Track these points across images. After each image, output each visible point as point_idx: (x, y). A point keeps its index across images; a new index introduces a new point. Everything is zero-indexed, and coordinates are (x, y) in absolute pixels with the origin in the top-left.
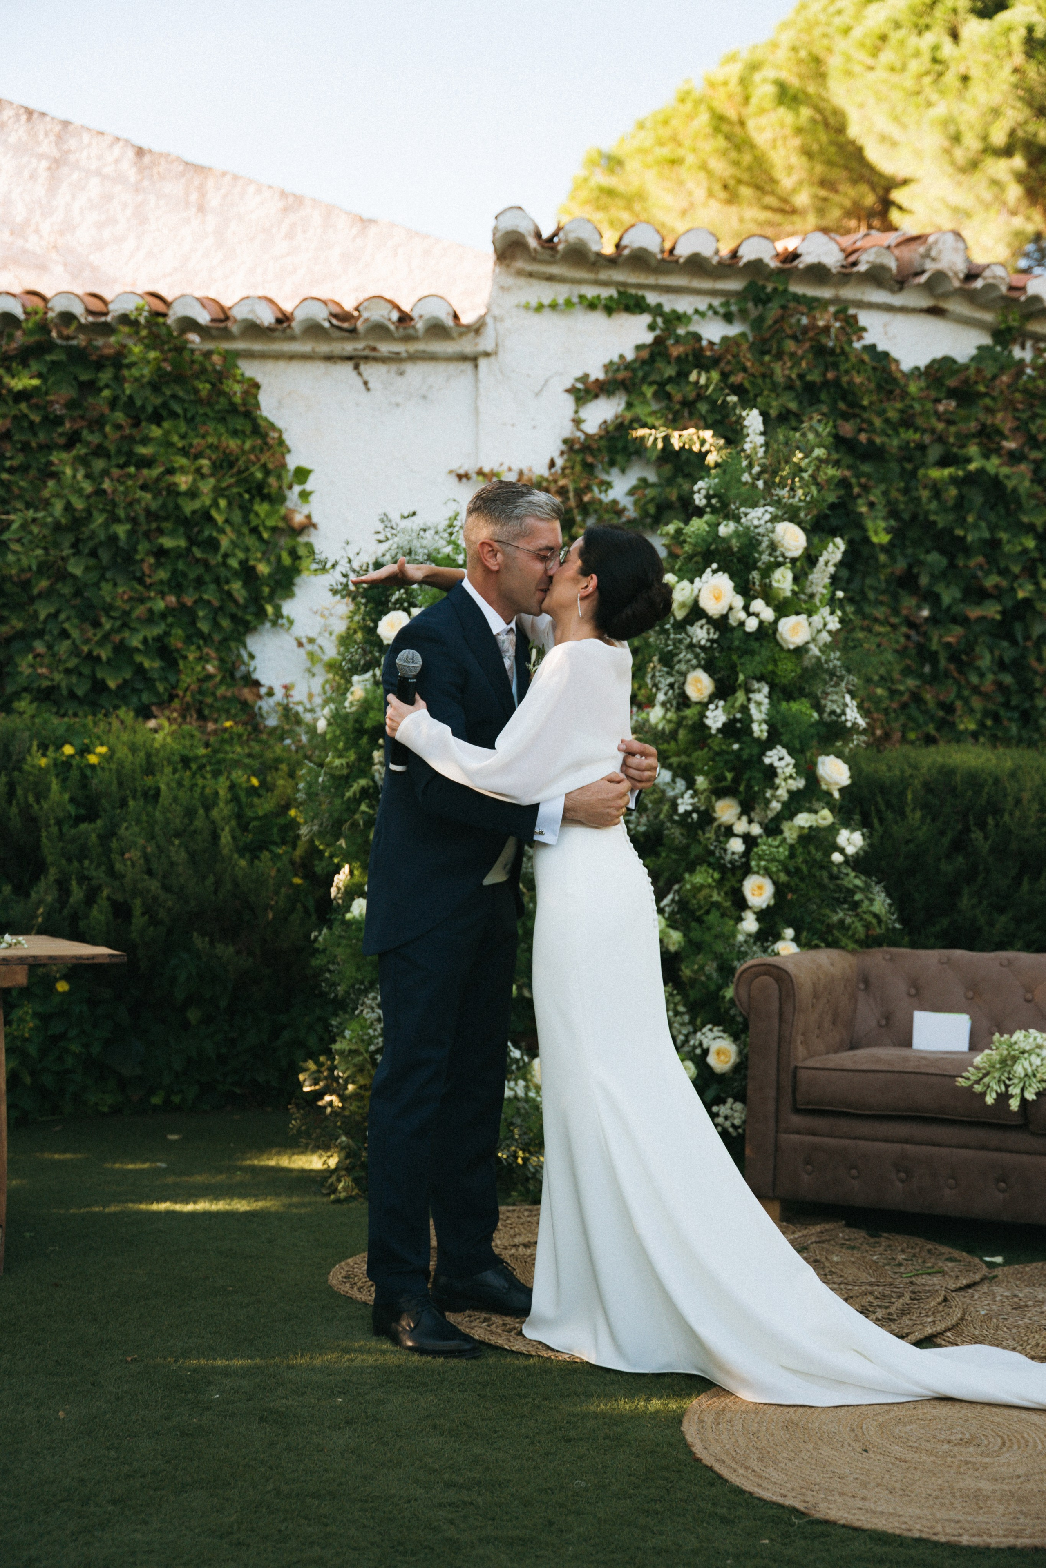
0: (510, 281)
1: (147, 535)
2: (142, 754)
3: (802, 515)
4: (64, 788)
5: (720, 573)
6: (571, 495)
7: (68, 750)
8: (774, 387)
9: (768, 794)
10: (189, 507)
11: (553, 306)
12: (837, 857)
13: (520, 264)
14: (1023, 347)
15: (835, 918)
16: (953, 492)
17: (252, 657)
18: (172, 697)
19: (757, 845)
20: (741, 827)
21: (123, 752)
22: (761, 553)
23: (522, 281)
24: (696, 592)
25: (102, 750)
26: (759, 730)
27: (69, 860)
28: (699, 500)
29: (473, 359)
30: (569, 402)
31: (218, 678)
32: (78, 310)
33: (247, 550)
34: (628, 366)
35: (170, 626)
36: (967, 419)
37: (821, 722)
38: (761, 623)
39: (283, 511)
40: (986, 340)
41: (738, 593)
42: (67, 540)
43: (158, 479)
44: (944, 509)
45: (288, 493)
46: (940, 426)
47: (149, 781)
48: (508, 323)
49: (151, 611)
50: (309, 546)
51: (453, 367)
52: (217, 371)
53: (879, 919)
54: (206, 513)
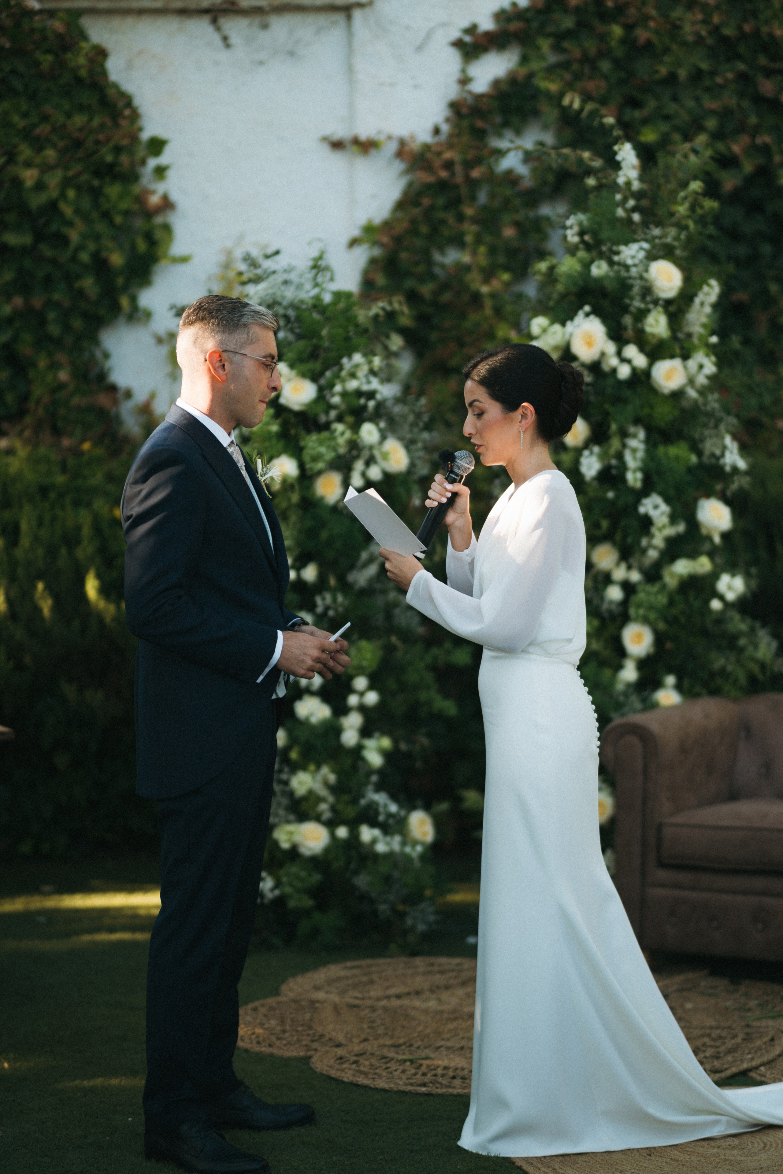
3: (678, 252)
5: (592, 317)
6: (458, 169)
8: (684, 44)
9: (644, 542)
10: (36, 201)
12: (716, 605)
15: (717, 666)
17: (107, 356)
18: (22, 413)
19: (635, 593)
20: (620, 574)
22: (632, 299)
24: (567, 337)
26: (634, 479)
28: (571, 236)
29: (345, 10)
30: (455, 57)
31: (72, 387)
33: (97, 237)
34: (521, 15)
35: (18, 331)
37: (701, 465)
38: (634, 370)
39: (136, 189)
41: (610, 338)
45: (142, 171)
50: (167, 228)
51: (322, 19)
52: (60, 36)
53: (763, 666)
54: (53, 206)
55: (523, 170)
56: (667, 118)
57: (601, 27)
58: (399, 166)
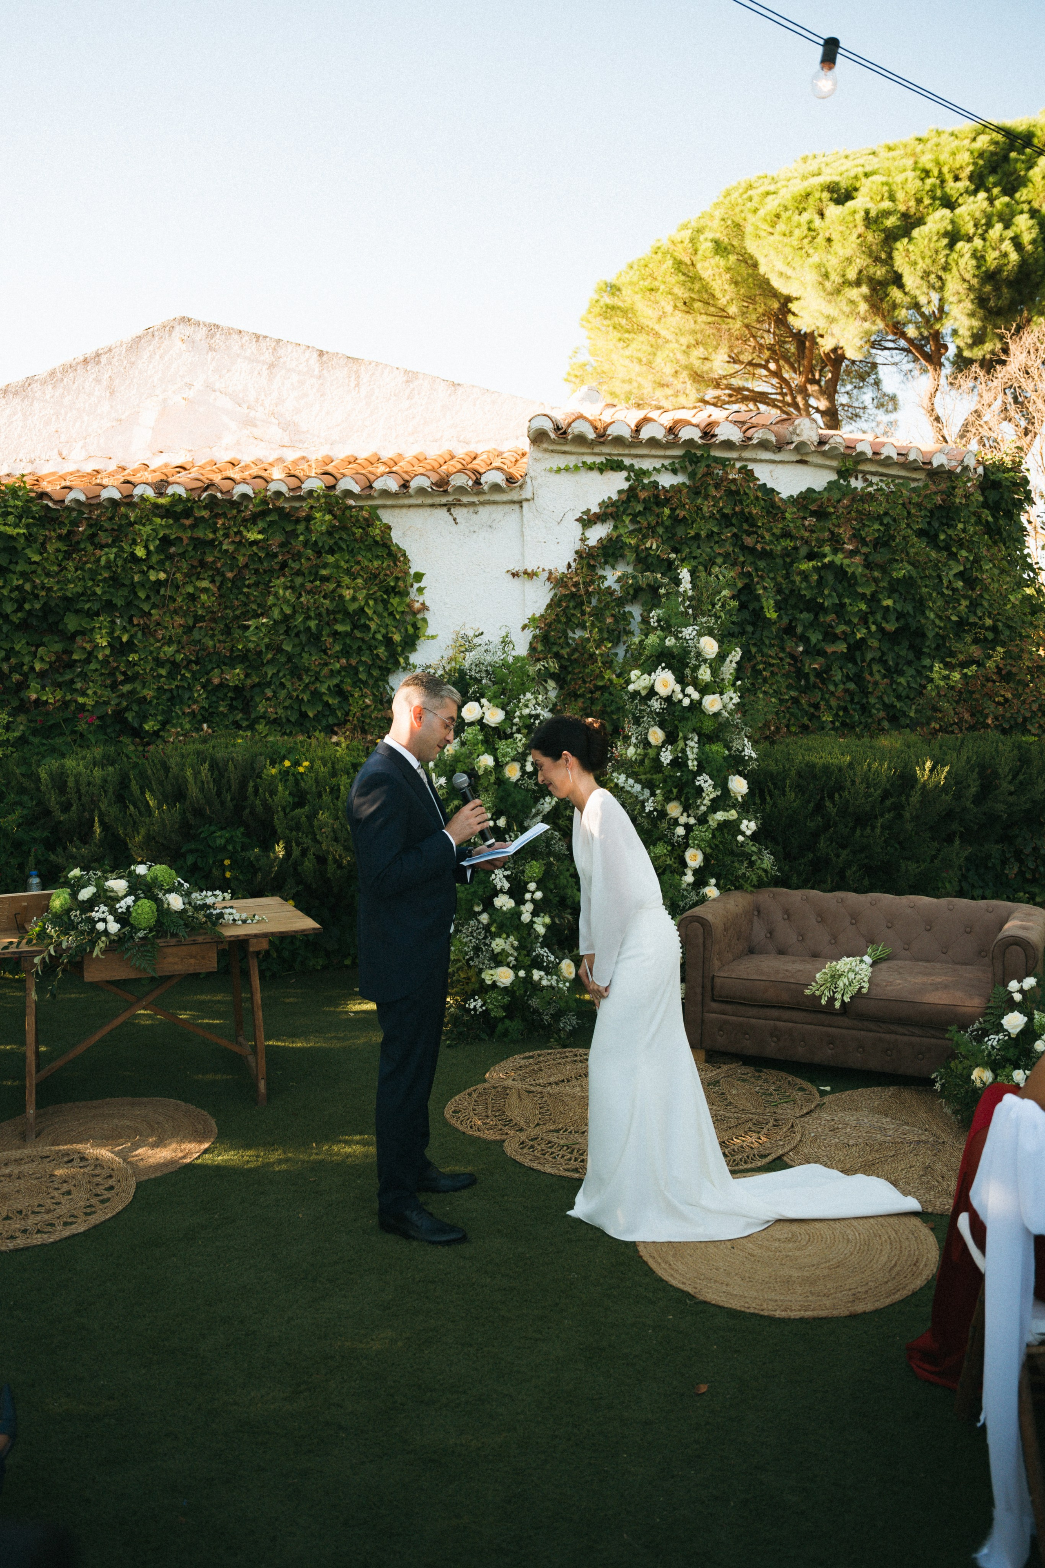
0: (540, 455)
1: (328, 624)
2: (329, 765)
3: (716, 632)
4: (286, 787)
5: (667, 670)
6: (581, 586)
7: (287, 763)
8: (704, 518)
9: (699, 801)
10: (352, 607)
11: (567, 469)
12: (740, 838)
13: (545, 446)
14: (857, 479)
15: (740, 873)
16: (815, 577)
17: (393, 690)
18: (346, 721)
19: (692, 831)
20: (683, 819)
21: (318, 763)
22: (690, 659)
23: (547, 455)
24: (652, 682)
25: (306, 764)
26: (692, 765)
27: (291, 830)
28: (653, 623)
29: (520, 503)
30: (578, 527)
31: (373, 706)
32: (284, 489)
33: (386, 626)
34: (613, 504)
35: (344, 677)
36: (822, 529)
37: (731, 756)
38: (692, 701)
39: (408, 600)
40: (834, 477)
41: (678, 682)
42: (282, 629)
43: (334, 591)
44: (810, 587)
45: (411, 590)
46: (807, 534)
47: (334, 781)
48: (539, 480)
49: (331, 670)
50: (424, 620)
51: (507, 508)
52: (366, 519)
53: (765, 871)
54: (362, 610)
55: (616, 587)
56: (695, 558)
57: (657, 510)
58: (549, 585)
